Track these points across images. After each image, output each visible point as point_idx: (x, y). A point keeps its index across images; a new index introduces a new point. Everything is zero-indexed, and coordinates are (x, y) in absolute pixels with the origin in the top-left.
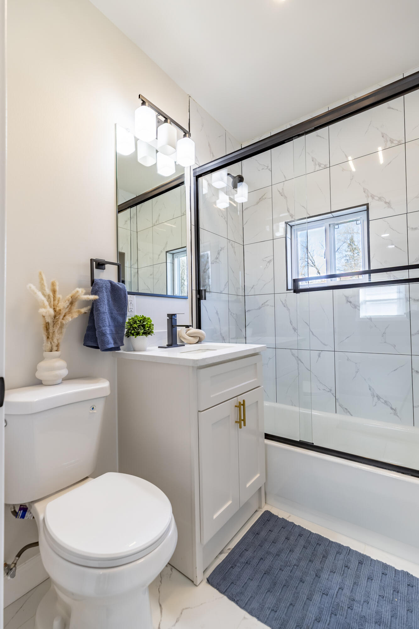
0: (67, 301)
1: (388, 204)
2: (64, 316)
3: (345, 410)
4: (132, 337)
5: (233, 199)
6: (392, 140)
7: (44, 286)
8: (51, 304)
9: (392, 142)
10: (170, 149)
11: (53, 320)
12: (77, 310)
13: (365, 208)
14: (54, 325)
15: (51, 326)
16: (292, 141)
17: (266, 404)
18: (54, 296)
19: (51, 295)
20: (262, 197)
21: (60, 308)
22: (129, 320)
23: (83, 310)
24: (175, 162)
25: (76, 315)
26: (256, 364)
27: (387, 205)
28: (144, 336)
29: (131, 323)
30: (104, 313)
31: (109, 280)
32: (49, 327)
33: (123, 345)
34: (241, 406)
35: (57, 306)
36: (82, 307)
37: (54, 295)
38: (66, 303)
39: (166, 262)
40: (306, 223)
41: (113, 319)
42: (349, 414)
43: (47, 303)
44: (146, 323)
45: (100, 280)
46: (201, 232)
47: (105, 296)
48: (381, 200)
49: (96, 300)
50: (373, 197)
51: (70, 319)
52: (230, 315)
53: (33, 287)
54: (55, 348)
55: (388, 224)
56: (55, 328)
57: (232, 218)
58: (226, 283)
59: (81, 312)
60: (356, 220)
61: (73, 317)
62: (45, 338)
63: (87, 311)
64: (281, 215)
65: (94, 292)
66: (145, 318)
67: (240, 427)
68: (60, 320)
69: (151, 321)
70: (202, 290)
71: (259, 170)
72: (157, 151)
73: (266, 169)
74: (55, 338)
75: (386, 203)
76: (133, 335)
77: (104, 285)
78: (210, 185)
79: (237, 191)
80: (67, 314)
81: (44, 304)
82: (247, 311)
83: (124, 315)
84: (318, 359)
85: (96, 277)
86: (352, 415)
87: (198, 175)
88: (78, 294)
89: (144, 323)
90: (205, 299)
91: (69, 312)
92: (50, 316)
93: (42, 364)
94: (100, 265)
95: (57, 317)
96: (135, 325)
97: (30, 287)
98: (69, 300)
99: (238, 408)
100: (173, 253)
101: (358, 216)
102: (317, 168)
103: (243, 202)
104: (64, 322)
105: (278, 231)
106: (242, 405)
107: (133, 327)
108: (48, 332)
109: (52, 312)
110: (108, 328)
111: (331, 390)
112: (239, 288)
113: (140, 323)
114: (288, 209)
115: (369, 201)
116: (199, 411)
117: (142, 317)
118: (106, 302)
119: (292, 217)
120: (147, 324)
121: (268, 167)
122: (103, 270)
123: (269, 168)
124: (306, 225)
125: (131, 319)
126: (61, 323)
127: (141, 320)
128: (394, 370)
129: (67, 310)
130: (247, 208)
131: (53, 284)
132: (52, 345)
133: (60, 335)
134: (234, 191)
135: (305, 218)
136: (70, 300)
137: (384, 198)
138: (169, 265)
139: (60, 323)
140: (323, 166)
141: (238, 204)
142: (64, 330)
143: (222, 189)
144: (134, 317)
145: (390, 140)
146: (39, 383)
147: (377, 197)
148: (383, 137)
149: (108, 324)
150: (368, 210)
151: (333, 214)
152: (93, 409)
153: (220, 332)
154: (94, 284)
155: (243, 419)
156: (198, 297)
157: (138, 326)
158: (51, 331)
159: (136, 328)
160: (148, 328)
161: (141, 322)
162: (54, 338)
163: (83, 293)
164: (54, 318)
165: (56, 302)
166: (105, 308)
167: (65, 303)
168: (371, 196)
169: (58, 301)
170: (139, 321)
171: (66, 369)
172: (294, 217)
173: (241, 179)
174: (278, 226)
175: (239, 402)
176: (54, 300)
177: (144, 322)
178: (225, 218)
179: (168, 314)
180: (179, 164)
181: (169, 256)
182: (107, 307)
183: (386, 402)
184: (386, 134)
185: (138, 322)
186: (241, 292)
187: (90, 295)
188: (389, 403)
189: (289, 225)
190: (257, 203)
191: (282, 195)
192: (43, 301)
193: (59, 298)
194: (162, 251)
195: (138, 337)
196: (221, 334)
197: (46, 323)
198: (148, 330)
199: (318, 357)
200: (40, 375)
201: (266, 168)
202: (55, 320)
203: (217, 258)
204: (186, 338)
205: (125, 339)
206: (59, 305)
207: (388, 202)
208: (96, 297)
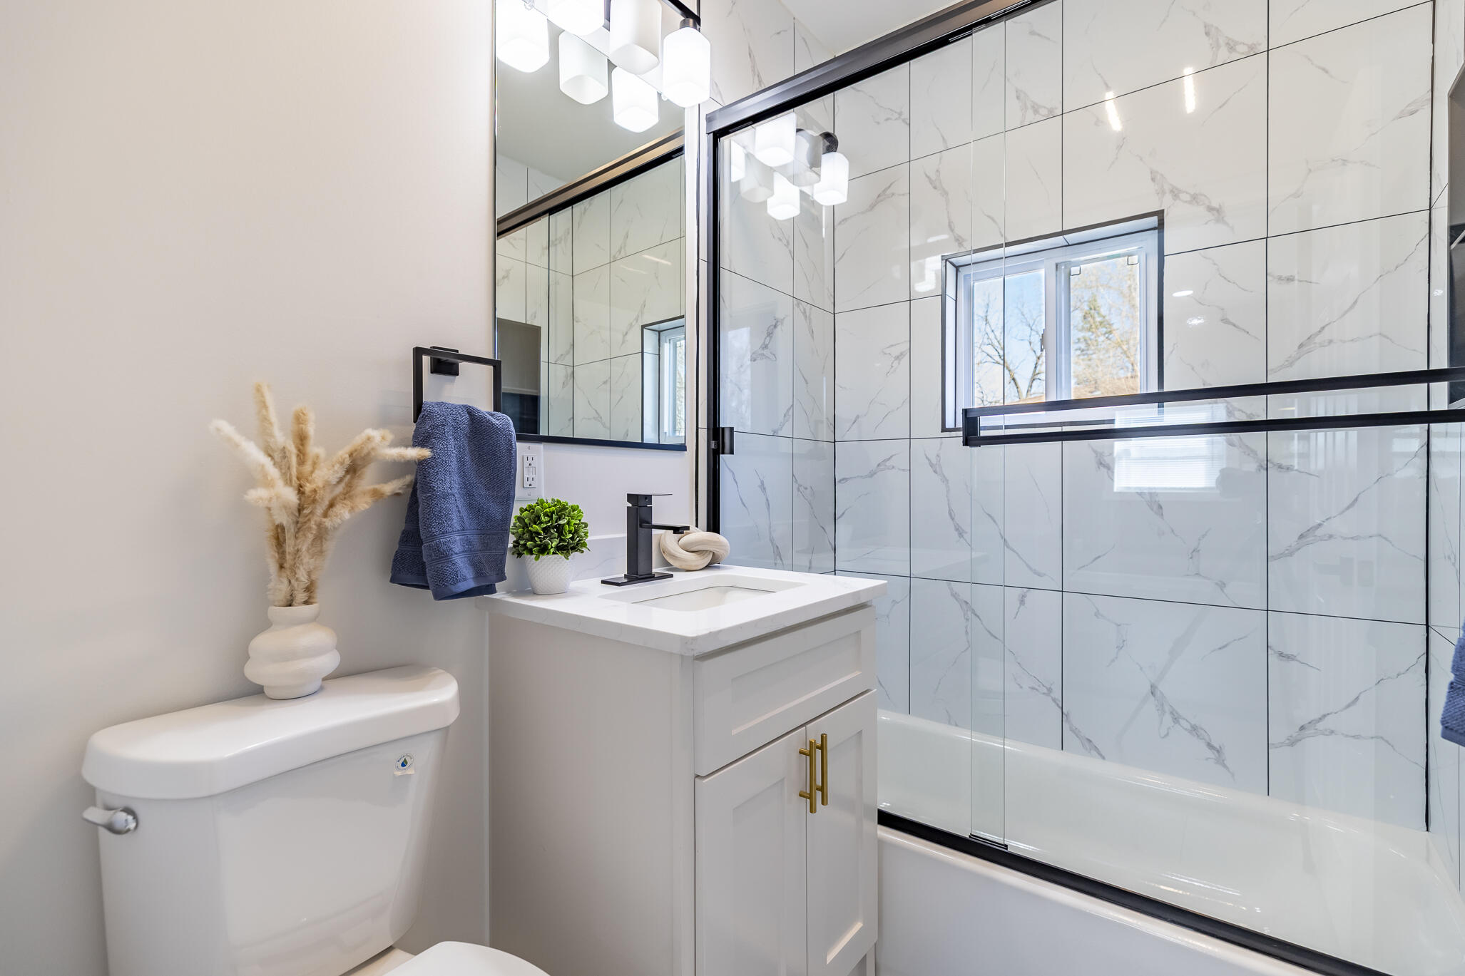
0: (337, 467)
1: (1217, 212)
2: (331, 505)
3: (1087, 744)
4: (526, 556)
5: (809, 196)
6: (1232, 44)
7: (271, 423)
8: (290, 475)
9: (1231, 48)
10: (644, 56)
11: (295, 519)
12: (371, 487)
13: (1153, 221)
14: (297, 533)
15: (289, 536)
16: (970, 37)
17: (884, 716)
18: (299, 450)
19: (292, 449)
20: (885, 191)
21: (314, 486)
22: (522, 510)
23: (389, 488)
24: (659, 95)
25: (363, 504)
26: (858, 632)
27: (1213, 215)
28: (560, 556)
29: (526, 520)
30: (446, 496)
31: (465, 406)
32: (285, 537)
33: (503, 578)
34: (816, 751)
35: (310, 478)
36: (386, 480)
37: (301, 447)
38: (337, 472)
39: (642, 352)
40: (1002, 258)
41: (475, 509)
42: (1095, 753)
43: (274, 472)
44: (566, 521)
45: (440, 404)
46: (725, 277)
47: (452, 448)
48: (1196, 202)
49: (425, 460)
50: (1175, 193)
51: (347, 516)
52: (795, 490)
53: (227, 428)
54: (301, 596)
55: (1215, 264)
56: (299, 541)
57: (806, 245)
58: (788, 411)
59: (382, 494)
60: (1129, 255)
61: (357, 510)
62: (273, 567)
63: (400, 489)
64: (931, 240)
65: (420, 440)
66: (564, 508)
67: (813, 810)
68: (317, 517)
69: (579, 517)
70: (723, 429)
71: (878, 123)
72: (611, 66)
73: (896, 119)
74: (302, 568)
75: (1210, 209)
76: (531, 552)
77: (449, 419)
78: (749, 157)
79: (819, 175)
80: (338, 499)
81: (265, 476)
82: (840, 481)
83: (508, 499)
84: (1019, 608)
85: (427, 398)
86: (1104, 758)
87: (720, 130)
88: (370, 446)
89: (562, 522)
90: (732, 452)
91: (347, 493)
92: (285, 507)
93: (263, 643)
94: (446, 363)
95: (306, 512)
96: (536, 527)
97: (218, 430)
98: (342, 464)
99: (808, 757)
100: (661, 329)
101: (1132, 245)
102: (1030, 116)
103: (835, 203)
104: (328, 523)
105: (922, 277)
106: (818, 748)
107: (530, 531)
108: (281, 550)
109: (291, 496)
110: (458, 538)
111: (1050, 690)
112: (822, 422)
113: (549, 521)
114: (949, 223)
115: (1165, 204)
116: (698, 776)
117: (555, 506)
118: (454, 464)
119: (960, 244)
120: (568, 523)
121: (900, 114)
122: (452, 377)
123: (903, 117)
124: (1000, 265)
125: (526, 510)
126: (319, 525)
127: (553, 513)
128: (1220, 649)
129: (340, 488)
130: (845, 220)
131: (299, 419)
132: (293, 586)
133: (315, 561)
134: (814, 175)
135: (1000, 246)
136: (348, 462)
137: (1205, 196)
138: (649, 360)
139: (314, 527)
140: (1044, 112)
141: (824, 209)
142: (330, 546)
143: (783, 169)
144: (533, 504)
145: (1228, 44)
146: (254, 693)
147: (1187, 193)
148: (1207, 34)
149: (457, 526)
150: (1160, 227)
151: (1066, 236)
152: (403, 765)
153: (770, 533)
154: (420, 416)
155: (820, 784)
156: (713, 446)
157: (544, 529)
158: (289, 547)
159: (538, 534)
160: (571, 535)
161: (551, 517)
162: (299, 568)
163: (387, 443)
164: (297, 514)
165: (307, 468)
166: (450, 483)
167: (331, 472)
168: (1172, 191)
169: (314, 464)
170: (546, 515)
171: (335, 651)
172: (965, 244)
173: (830, 142)
174: (922, 267)
175: (810, 742)
176: (301, 462)
177: (560, 518)
178: (788, 242)
179: (628, 495)
180: (668, 100)
181: (650, 337)
182: (456, 478)
183: (1194, 729)
184: (1217, 28)
185: (544, 519)
186: (825, 434)
187: (407, 447)
188: (1203, 732)
189: (951, 263)
190: (872, 207)
191: (935, 188)
192: (263, 466)
193: (318, 457)
194: (631, 326)
195: (544, 557)
196: (772, 540)
197: (277, 526)
198: (572, 538)
199: (1019, 605)
200: (257, 672)
201: (896, 116)
202: (301, 520)
203: (765, 347)
204: (678, 555)
205: (510, 562)
206: (314, 475)
207: (1217, 206)
208: (426, 453)
